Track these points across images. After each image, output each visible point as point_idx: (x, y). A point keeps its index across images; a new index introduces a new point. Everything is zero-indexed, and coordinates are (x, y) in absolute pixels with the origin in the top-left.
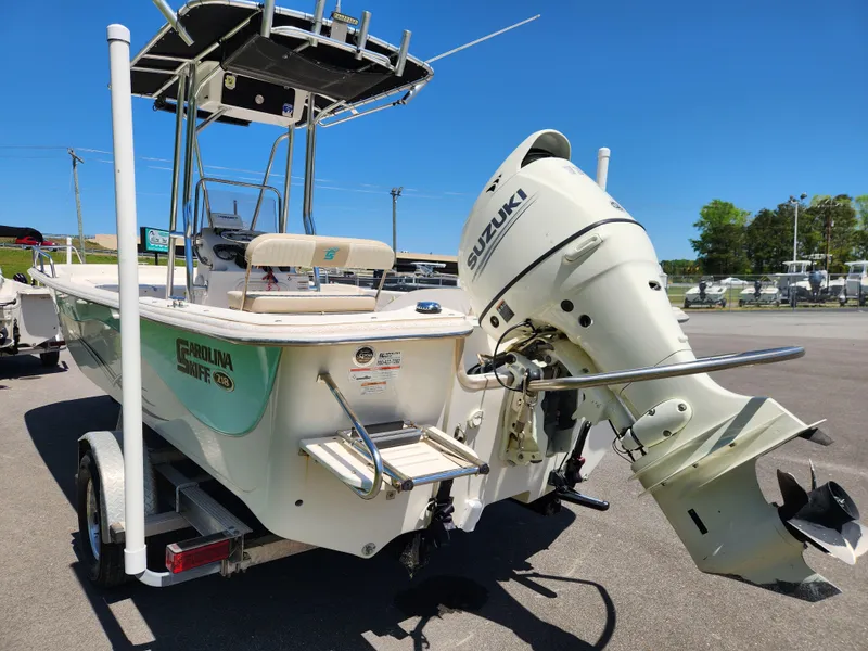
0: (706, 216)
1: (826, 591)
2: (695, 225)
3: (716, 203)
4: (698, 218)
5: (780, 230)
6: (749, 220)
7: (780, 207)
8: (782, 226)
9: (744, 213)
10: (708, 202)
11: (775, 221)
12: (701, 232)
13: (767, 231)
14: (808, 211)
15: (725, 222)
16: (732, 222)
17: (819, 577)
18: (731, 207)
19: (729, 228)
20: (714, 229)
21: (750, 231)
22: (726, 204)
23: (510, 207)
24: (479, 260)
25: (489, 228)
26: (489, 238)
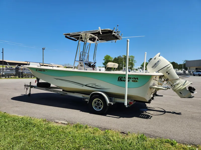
0: (105, 58)
1: (193, 97)
2: (103, 60)
3: (107, 55)
4: (104, 58)
5: (118, 62)
6: (113, 59)
7: (118, 57)
8: (118, 61)
10: (106, 55)
11: (117, 60)
12: (104, 61)
15: (109, 60)
16: (110, 60)
17: (193, 96)
20: (107, 61)
22: (109, 56)
23: (159, 61)
24: (154, 67)
25: (156, 63)
26: (156, 65)
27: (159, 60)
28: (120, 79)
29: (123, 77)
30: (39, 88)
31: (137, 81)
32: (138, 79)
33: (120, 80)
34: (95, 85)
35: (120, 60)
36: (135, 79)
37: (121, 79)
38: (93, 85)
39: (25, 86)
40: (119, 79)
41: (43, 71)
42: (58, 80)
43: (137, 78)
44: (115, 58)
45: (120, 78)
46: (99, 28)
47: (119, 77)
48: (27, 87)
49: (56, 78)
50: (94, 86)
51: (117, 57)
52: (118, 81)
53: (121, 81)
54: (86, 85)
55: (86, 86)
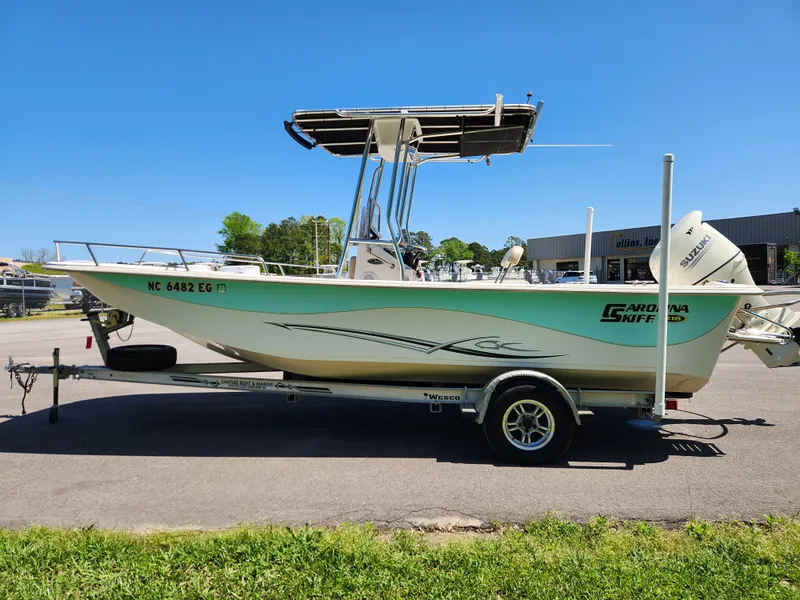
0: (229, 226)
2: (220, 232)
4: (222, 227)
5: (285, 240)
6: (261, 231)
7: (283, 222)
8: (285, 237)
9: (256, 225)
10: (230, 213)
11: (280, 233)
12: (225, 239)
13: (275, 240)
14: (301, 227)
15: (244, 232)
16: (249, 232)
18: (248, 219)
19: (247, 237)
20: (235, 237)
21: (263, 240)
22: (244, 216)
23: (704, 242)
24: (690, 263)
25: (695, 250)
26: (696, 254)
27: (707, 239)
28: (610, 313)
29: (624, 305)
30: (116, 374)
31: (683, 319)
32: (687, 310)
33: (610, 318)
34: (495, 342)
35: (293, 234)
36: (676, 310)
37: (618, 313)
38: (482, 345)
39: (14, 369)
40: (605, 314)
41: (196, 288)
42: (293, 330)
43: (686, 307)
44: (273, 226)
45: (612, 309)
46: (500, 98)
47: (608, 307)
48: (24, 377)
49: (281, 322)
50: (488, 348)
51: (278, 223)
52: (602, 320)
53: (618, 320)
54: (450, 346)
55: (447, 348)
